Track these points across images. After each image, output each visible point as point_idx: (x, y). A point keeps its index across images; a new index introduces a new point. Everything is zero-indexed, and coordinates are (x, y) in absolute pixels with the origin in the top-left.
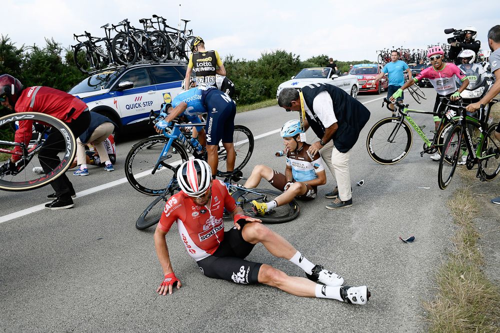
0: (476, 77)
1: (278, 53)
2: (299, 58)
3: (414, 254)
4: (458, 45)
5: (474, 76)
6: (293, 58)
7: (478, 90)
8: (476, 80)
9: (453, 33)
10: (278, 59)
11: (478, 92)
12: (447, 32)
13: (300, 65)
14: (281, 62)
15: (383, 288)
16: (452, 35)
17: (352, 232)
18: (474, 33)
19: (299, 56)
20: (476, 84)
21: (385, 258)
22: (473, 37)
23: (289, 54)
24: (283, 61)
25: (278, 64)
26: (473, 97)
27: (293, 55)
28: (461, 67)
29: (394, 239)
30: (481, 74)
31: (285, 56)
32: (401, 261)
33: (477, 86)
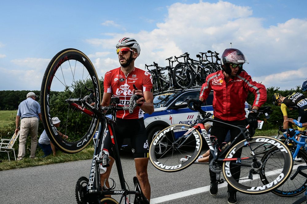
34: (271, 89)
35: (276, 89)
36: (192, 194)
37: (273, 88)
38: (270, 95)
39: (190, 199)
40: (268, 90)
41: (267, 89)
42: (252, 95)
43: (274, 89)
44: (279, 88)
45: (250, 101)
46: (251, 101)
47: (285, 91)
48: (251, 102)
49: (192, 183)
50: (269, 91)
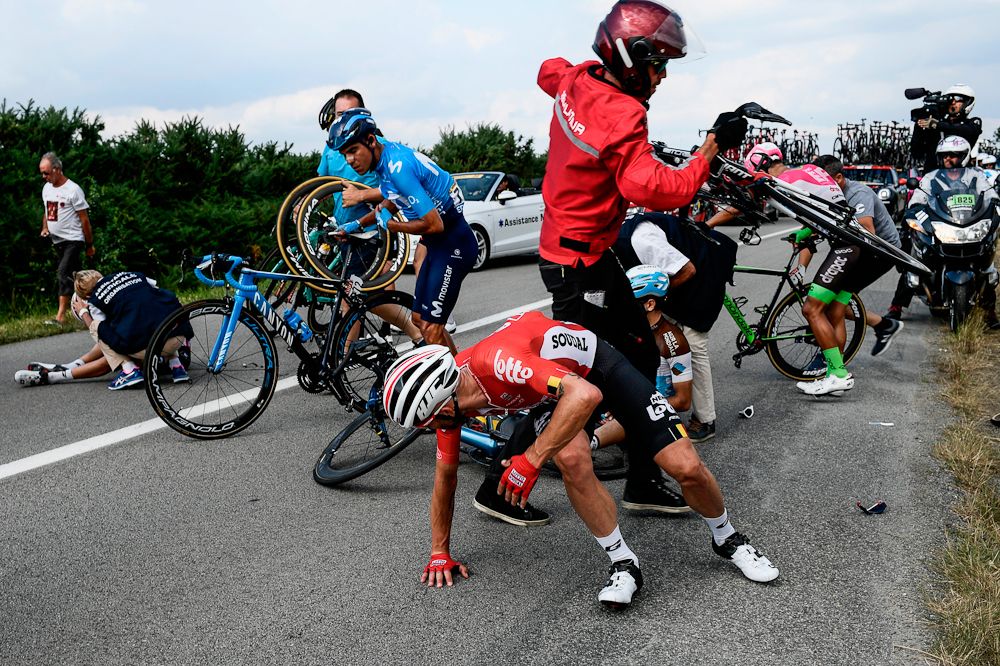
0: (973, 197)
1: (483, 131)
2: (532, 146)
3: (889, 532)
4: (934, 125)
5: (967, 196)
6: (518, 144)
7: (977, 225)
8: (974, 203)
9: (923, 98)
10: (483, 147)
11: (977, 230)
12: (911, 94)
13: (532, 163)
14: (490, 154)
15: (846, 581)
16: (919, 103)
17: (758, 496)
18: (967, 100)
19: (531, 141)
20: (973, 214)
21: (837, 537)
22: (967, 109)
23: (507, 135)
24: (496, 151)
25: (485, 158)
26: (967, 242)
27: (516, 138)
28: (938, 176)
29: (845, 508)
30: (983, 192)
31: (499, 139)
32: (868, 543)
33: (973, 218)
34: (267, 148)
35: (282, 148)
36: (79, 453)
37: (274, 146)
38: (265, 168)
39: (75, 464)
40: (259, 153)
41: (255, 148)
42: (212, 171)
43: (278, 150)
44: (292, 145)
45: (206, 190)
46: (209, 188)
47: (310, 155)
48: (208, 193)
49: (68, 429)
50: (261, 157)
